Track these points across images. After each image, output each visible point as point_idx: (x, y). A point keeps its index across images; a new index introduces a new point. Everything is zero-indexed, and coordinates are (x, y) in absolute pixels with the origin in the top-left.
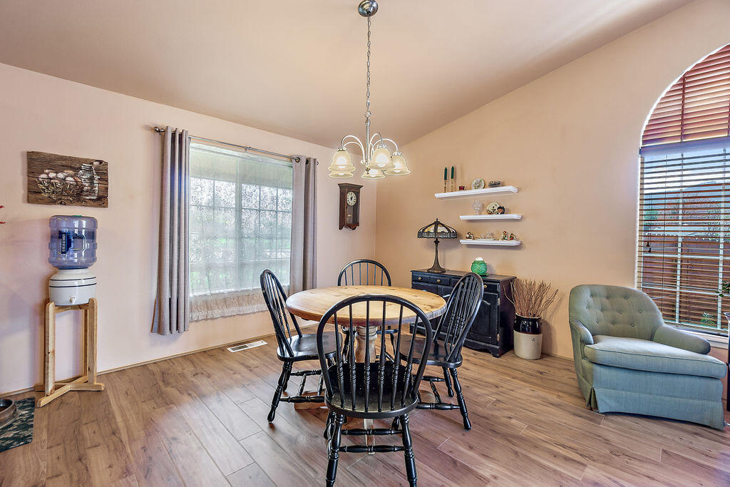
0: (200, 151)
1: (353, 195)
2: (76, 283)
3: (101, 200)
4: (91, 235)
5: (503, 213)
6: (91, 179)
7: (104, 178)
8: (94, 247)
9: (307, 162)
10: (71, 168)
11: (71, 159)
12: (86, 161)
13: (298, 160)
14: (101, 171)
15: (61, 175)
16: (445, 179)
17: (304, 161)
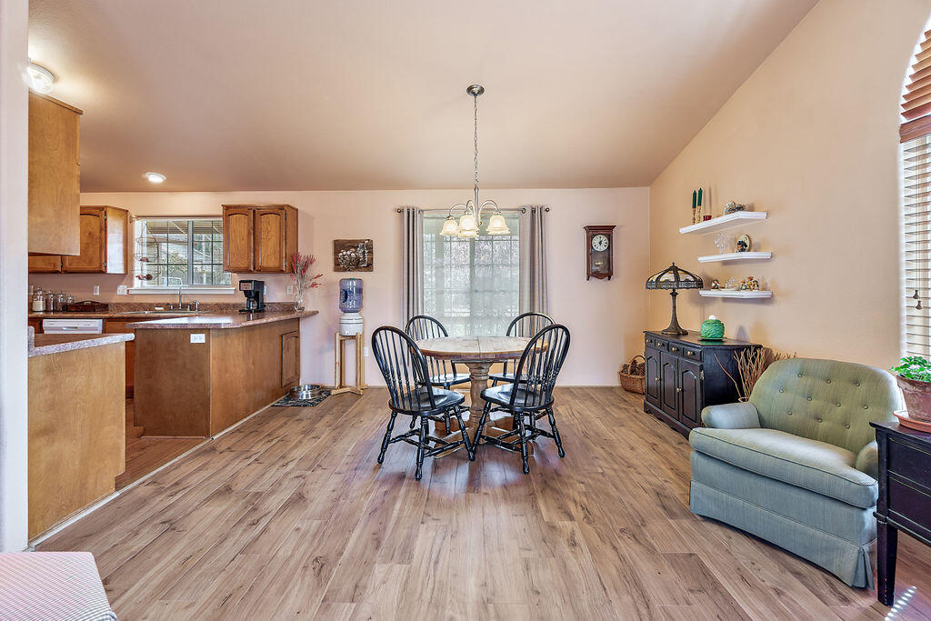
0: (435, 220)
1: (604, 239)
2: (350, 322)
3: (369, 267)
4: (360, 291)
5: (743, 250)
6: (364, 253)
7: (371, 252)
8: (361, 298)
9: (533, 211)
10: (353, 247)
11: (353, 241)
12: (360, 241)
13: (523, 210)
14: (369, 247)
15: (348, 253)
16: (694, 207)
17: (529, 212)
